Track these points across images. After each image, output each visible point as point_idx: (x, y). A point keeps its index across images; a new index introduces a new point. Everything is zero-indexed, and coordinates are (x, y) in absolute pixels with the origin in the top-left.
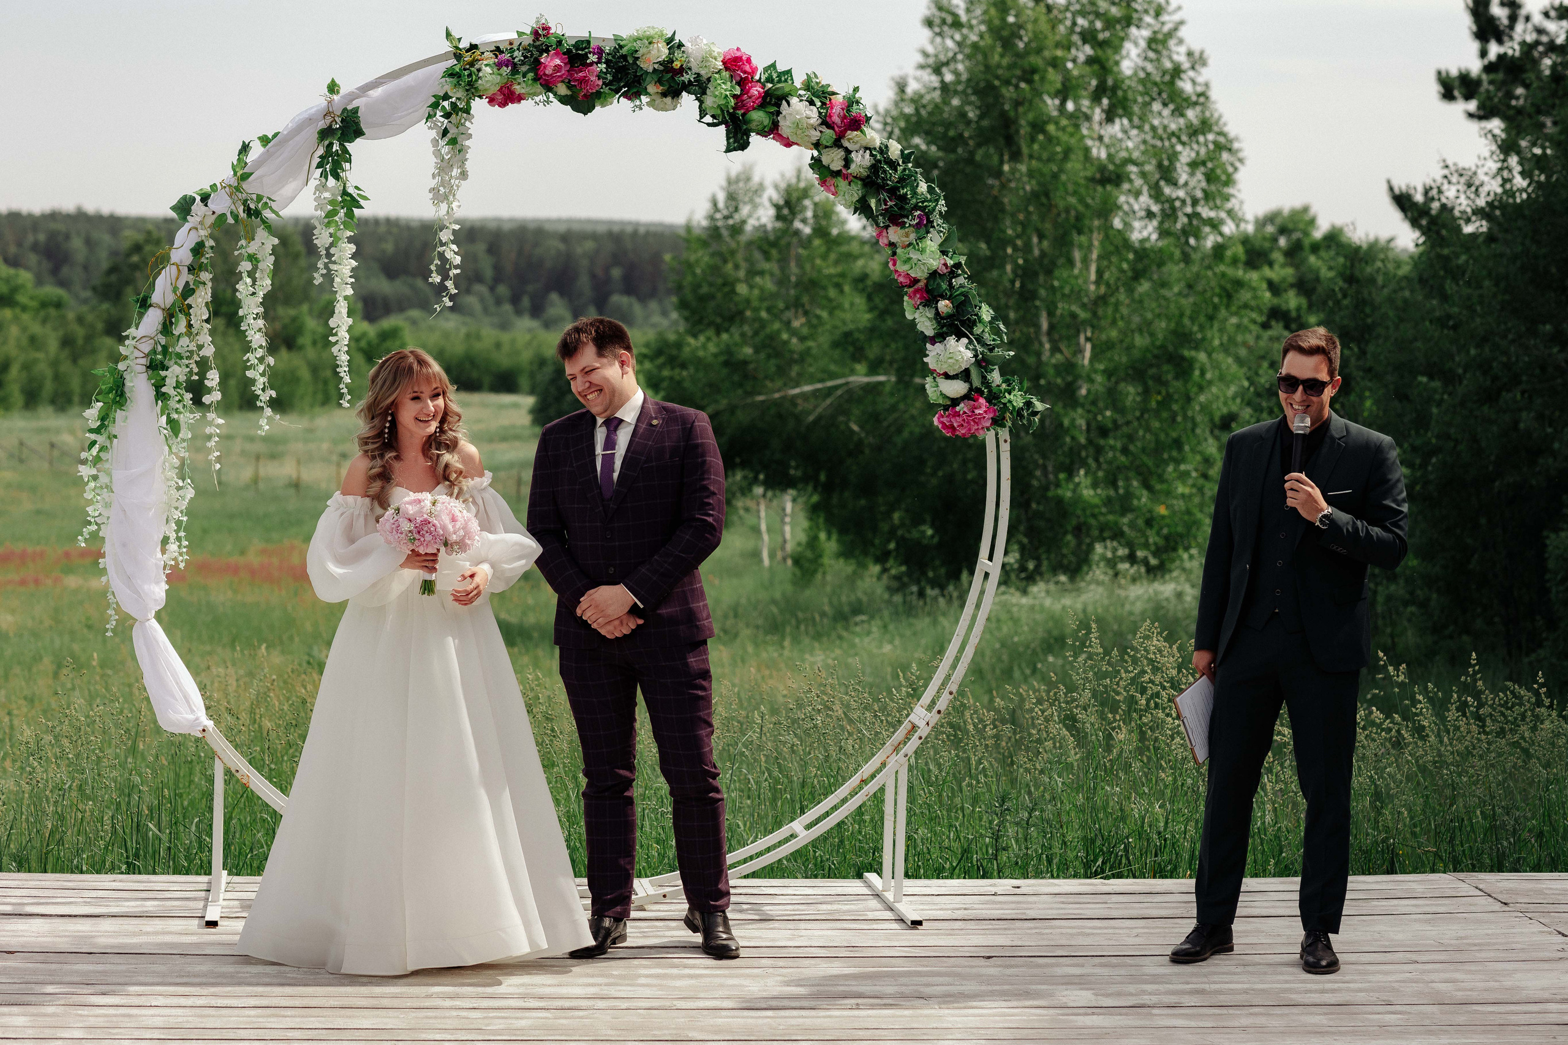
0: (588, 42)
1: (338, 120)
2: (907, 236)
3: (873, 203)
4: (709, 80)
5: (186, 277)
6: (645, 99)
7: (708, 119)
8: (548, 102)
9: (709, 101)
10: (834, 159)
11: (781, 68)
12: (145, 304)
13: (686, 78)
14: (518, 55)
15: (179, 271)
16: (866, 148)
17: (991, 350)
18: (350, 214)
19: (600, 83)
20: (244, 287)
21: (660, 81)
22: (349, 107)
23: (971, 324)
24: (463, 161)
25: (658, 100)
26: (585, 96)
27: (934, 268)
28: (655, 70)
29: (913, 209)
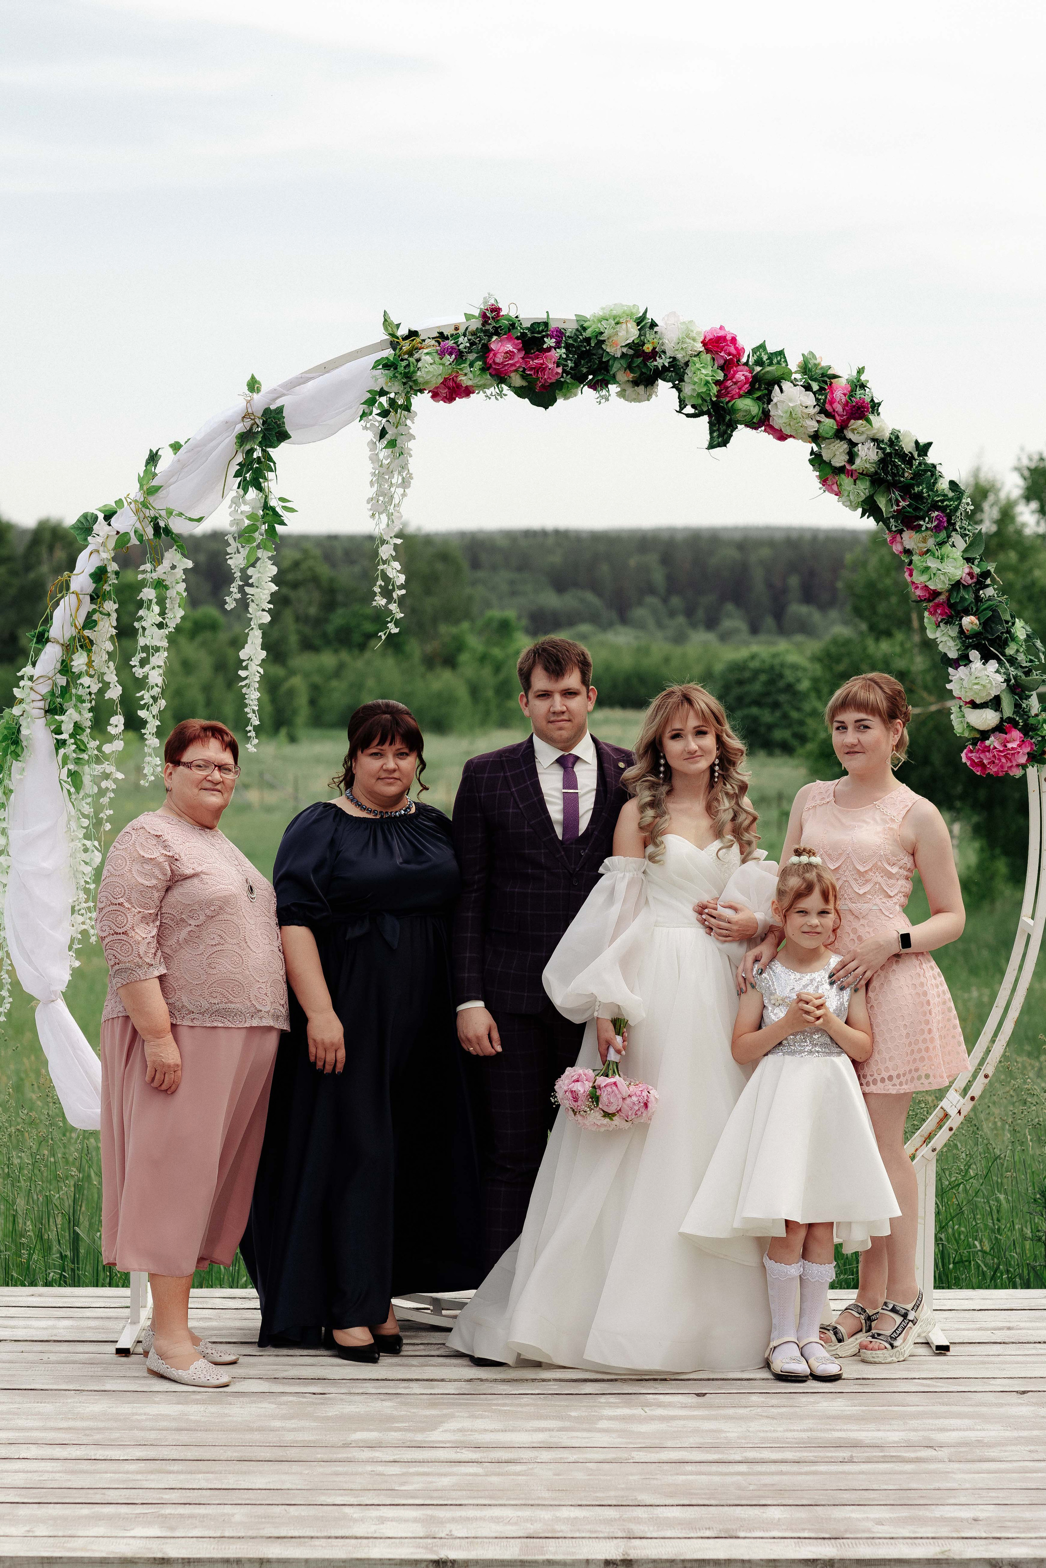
0: (546, 324)
1: (260, 422)
2: (925, 540)
3: (882, 502)
4: (687, 364)
5: (87, 606)
6: (613, 388)
7: (689, 410)
8: (501, 394)
9: (688, 389)
11: (771, 348)
12: (43, 639)
13: (661, 362)
14: (464, 342)
17: (1027, 673)
18: (272, 531)
19: (560, 370)
20: (150, 617)
21: (630, 368)
22: (273, 407)
23: (1002, 644)
24: (404, 467)
25: (630, 390)
26: (544, 387)
27: (958, 578)
28: (623, 355)
29: (929, 510)
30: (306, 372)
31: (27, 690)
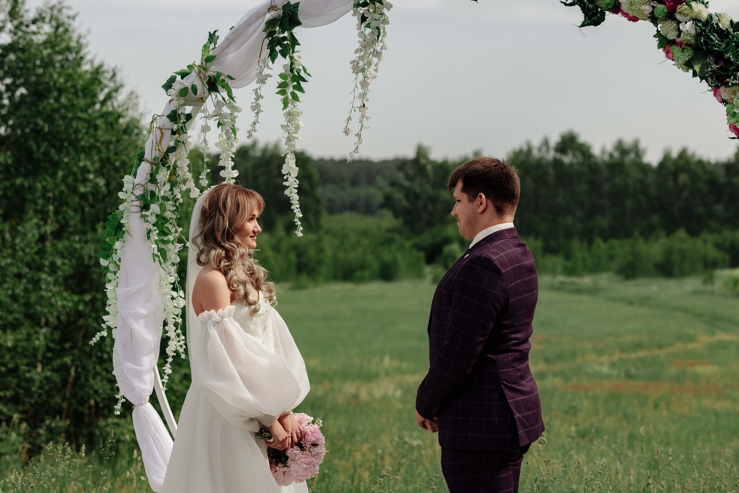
1: (281, 12)
2: (734, 93)
3: (697, 66)
10: (669, 31)
12: (140, 159)
15: (162, 134)
16: (693, 20)
22: (290, 3)
29: (734, 71)
31: (129, 194)
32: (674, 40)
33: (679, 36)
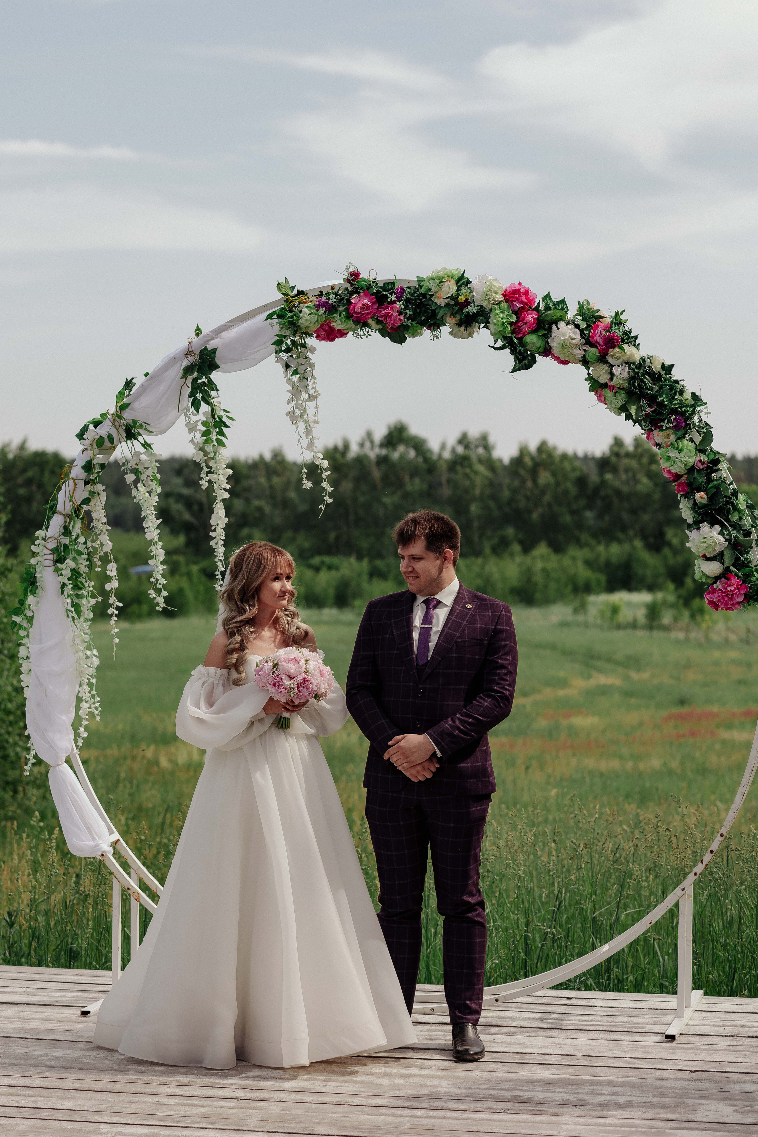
0: (393, 284)
1: (198, 358)
2: (668, 437)
3: (635, 410)
4: (490, 310)
5: (82, 489)
6: (445, 330)
8: (368, 335)
9: (493, 328)
10: (601, 374)
11: (555, 298)
12: (52, 511)
13: (472, 309)
14: (333, 299)
15: (76, 484)
16: (626, 363)
17: (746, 535)
19: (402, 317)
21: (453, 315)
22: (209, 347)
23: (725, 513)
25: (458, 330)
26: (394, 329)
27: (692, 464)
28: (447, 305)
29: (668, 414)
30: (228, 322)
31: (41, 547)
32: (606, 383)
33: (611, 379)
